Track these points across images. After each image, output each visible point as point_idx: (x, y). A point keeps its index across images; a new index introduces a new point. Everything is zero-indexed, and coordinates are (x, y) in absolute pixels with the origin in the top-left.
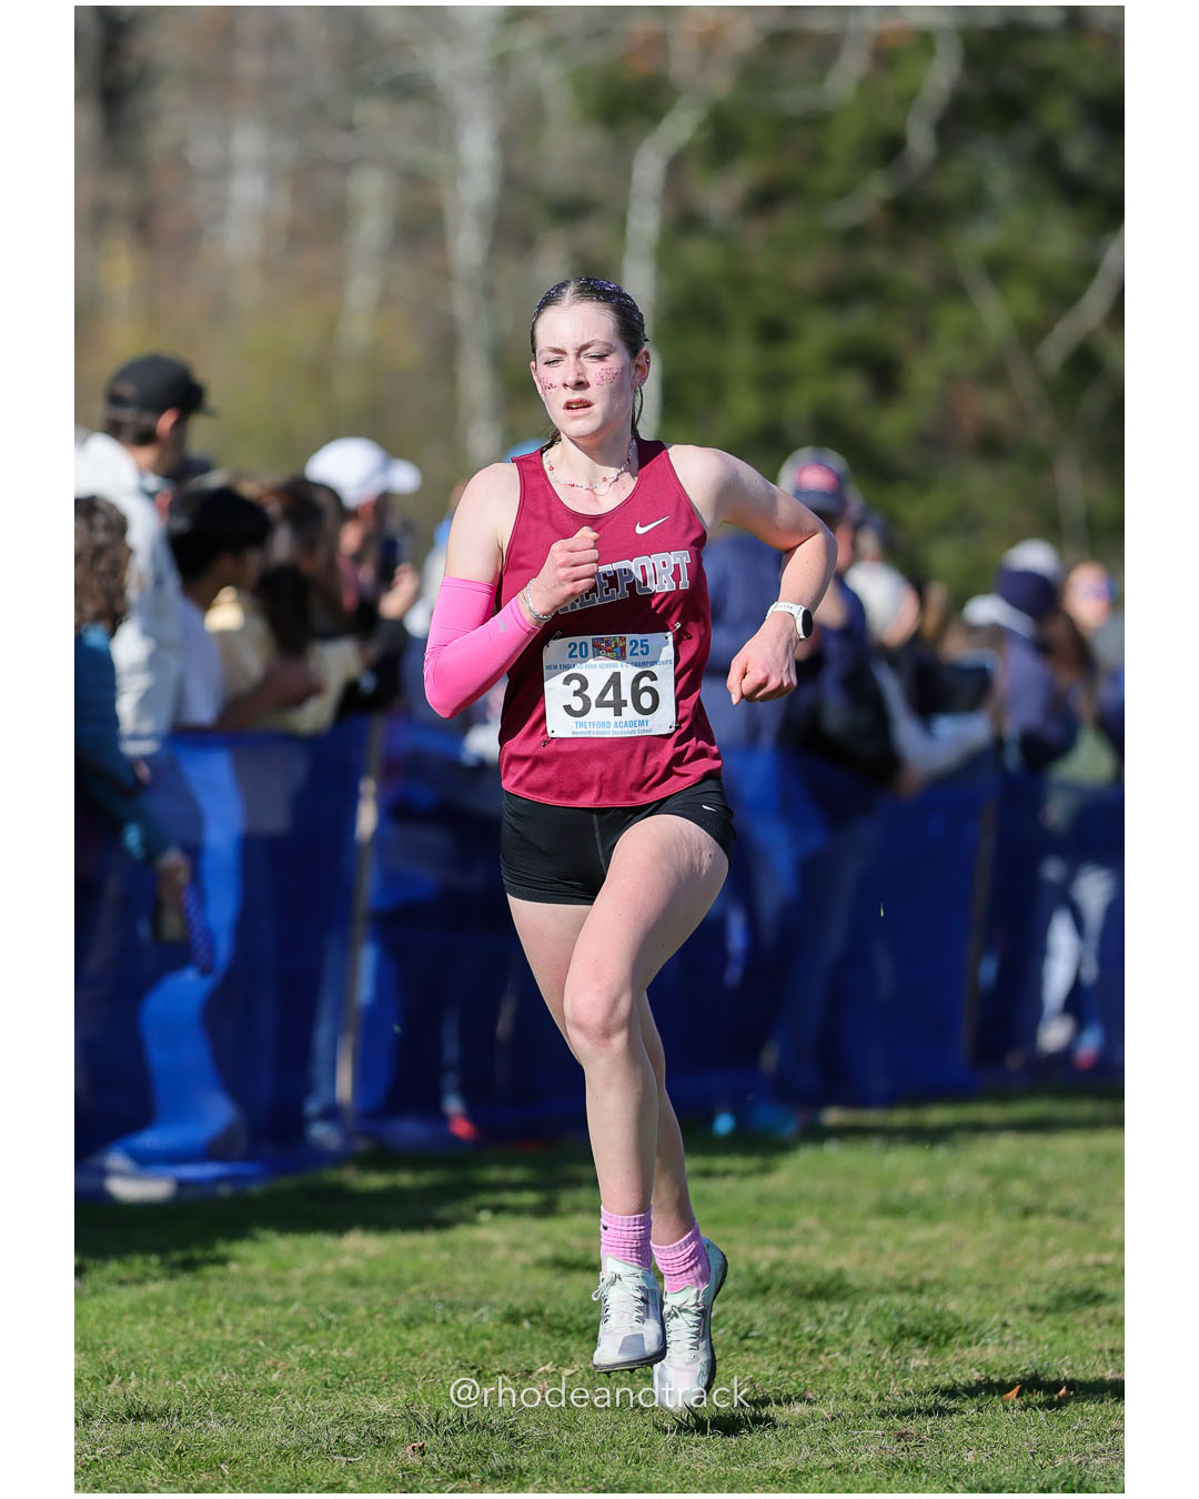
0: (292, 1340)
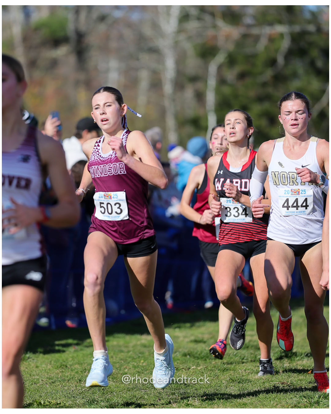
0: (130, 361)
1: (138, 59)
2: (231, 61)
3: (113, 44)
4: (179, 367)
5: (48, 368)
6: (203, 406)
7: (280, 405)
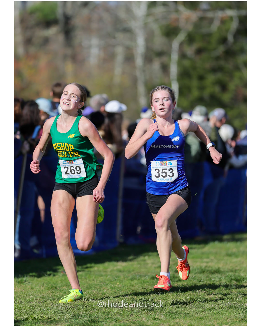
0: (108, 284)
1: (114, 38)
2: (190, 39)
3: (94, 26)
4: (148, 288)
5: (41, 289)
6: (167, 320)
7: (230, 319)
